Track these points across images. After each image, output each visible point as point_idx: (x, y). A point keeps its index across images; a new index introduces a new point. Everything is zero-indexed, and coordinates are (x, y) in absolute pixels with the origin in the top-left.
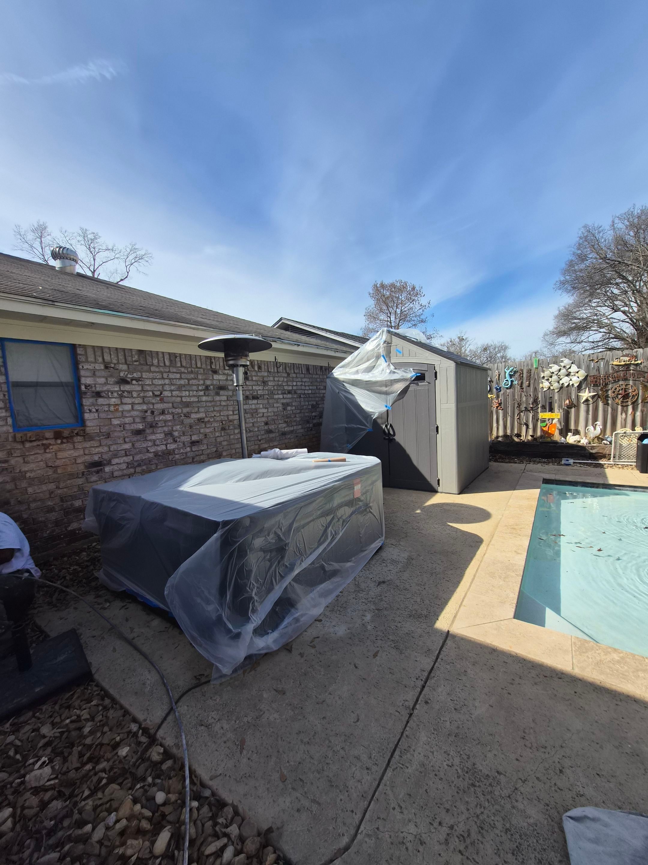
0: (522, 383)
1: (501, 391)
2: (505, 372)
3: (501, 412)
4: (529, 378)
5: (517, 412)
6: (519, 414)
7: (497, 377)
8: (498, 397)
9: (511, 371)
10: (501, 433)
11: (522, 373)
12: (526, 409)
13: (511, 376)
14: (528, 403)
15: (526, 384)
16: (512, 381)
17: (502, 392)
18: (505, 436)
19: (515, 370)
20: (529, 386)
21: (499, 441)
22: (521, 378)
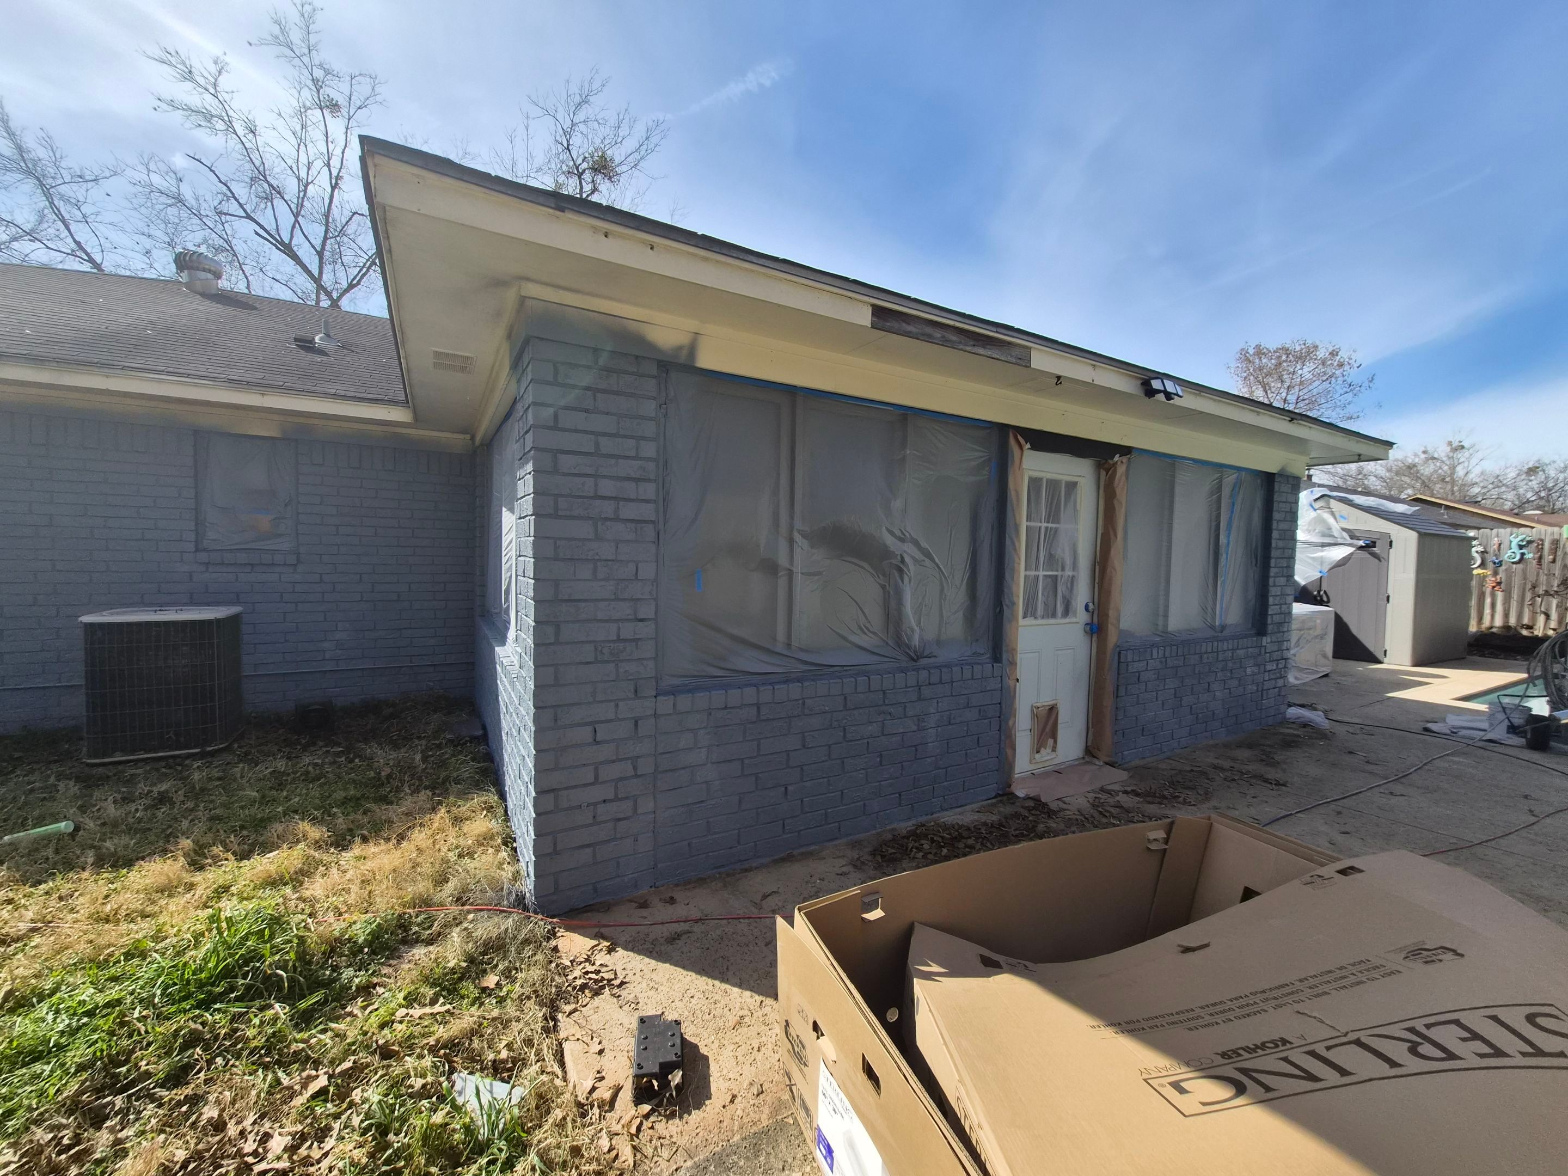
0: (1540, 558)
1: (1501, 565)
2: (1511, 542)
3: (1500, 596)
4: (1554, 551)
5: (1528, 595)
6: (1533, 599)
7: (1496, 547)
8: (1495, 573)
9: (1522, 541)
10: (1498, 622)
11: (1542, 545)
12: (1547, 593)
13: (1521, 547)
14: (1549, 584)
15: (1548, 558)
16: (1523, 554)
17: (1503, 567)
18: (1507, 627)
19: (1528, 539)
20: (1554, 561)
21: (1493, 633)
22: (1540, 549)
